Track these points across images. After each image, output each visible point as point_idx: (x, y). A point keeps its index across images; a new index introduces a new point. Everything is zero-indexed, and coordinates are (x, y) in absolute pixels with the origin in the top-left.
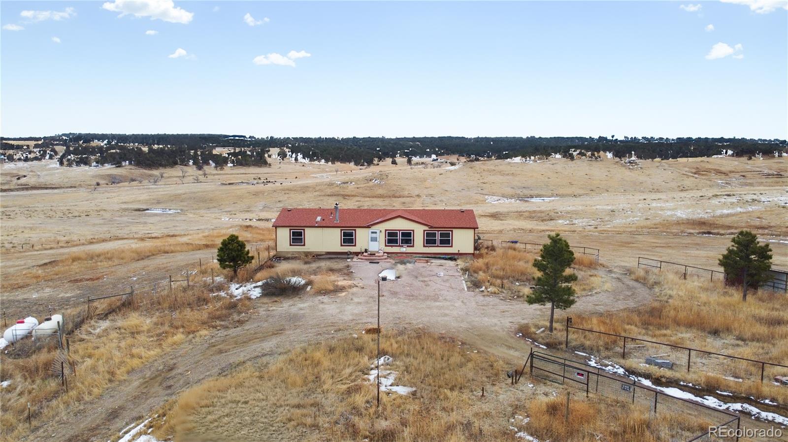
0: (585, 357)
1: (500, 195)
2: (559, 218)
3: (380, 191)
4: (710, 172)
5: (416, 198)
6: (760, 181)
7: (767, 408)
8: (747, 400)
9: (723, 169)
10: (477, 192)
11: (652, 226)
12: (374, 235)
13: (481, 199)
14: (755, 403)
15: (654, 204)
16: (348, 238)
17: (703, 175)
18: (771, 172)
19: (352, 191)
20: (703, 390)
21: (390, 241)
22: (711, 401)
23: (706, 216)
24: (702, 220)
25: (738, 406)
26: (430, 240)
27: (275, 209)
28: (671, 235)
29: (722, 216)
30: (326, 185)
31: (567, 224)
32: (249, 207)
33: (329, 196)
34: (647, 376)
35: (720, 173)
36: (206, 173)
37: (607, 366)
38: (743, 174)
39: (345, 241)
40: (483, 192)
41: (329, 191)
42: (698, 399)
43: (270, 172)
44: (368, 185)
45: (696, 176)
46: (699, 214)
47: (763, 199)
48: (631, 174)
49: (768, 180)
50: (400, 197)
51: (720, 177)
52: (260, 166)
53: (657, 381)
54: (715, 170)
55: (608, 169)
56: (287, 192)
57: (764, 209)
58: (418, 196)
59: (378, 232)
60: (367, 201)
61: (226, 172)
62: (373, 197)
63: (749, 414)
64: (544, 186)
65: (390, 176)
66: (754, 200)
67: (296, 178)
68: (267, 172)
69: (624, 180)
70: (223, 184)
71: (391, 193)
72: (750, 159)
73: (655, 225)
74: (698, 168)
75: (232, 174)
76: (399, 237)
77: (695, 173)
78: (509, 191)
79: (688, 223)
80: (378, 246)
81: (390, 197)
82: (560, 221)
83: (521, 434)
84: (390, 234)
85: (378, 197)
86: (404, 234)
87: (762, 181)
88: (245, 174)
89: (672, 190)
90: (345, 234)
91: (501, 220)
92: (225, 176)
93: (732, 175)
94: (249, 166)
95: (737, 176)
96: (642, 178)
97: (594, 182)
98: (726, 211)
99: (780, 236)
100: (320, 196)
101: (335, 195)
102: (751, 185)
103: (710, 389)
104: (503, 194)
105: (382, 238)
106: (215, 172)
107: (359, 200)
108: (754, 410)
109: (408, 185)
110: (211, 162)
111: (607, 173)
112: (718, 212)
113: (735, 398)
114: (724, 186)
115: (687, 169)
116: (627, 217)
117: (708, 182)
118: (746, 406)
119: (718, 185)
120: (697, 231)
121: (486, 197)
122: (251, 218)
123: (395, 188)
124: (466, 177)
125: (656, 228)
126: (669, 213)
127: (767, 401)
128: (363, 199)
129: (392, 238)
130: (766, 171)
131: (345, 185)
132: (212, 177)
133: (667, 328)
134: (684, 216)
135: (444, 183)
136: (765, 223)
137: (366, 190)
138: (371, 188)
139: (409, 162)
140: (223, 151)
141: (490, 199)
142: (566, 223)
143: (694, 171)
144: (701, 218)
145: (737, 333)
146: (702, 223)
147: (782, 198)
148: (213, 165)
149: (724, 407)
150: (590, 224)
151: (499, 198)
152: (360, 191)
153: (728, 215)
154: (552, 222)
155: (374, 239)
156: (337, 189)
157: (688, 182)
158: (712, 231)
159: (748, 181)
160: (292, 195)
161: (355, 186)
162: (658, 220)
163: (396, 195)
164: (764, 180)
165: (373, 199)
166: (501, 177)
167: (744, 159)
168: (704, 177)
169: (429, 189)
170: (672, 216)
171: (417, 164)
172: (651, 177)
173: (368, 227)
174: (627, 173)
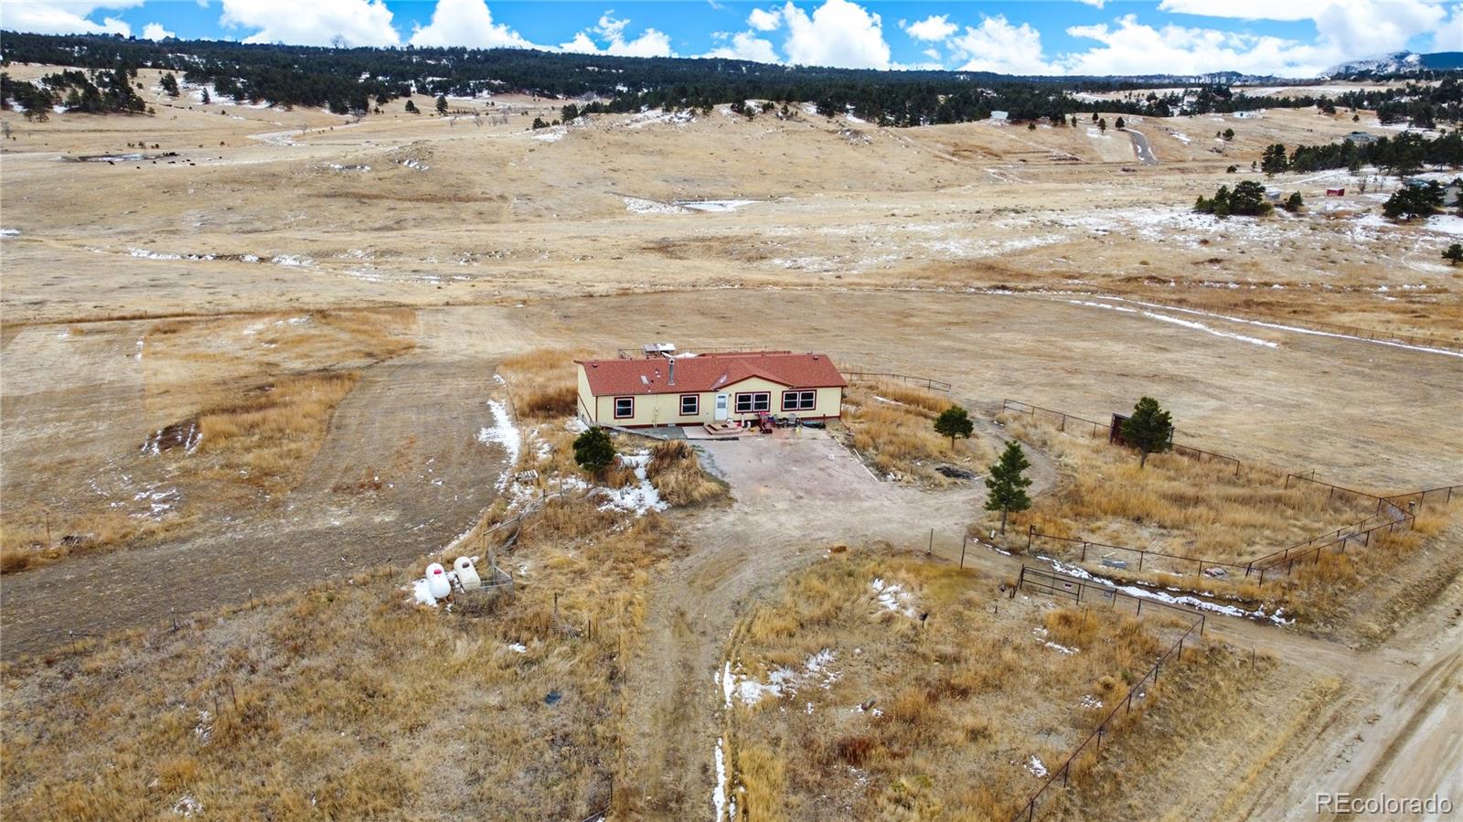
0: (1049, 562)
1: (648, 195)
2: (774, 253)
3: (427, 188)
4: (976, 152)
5: (500, 203)
6: (1048, 169)
7: (1206, 599)
8: (1191, 594)
9: (995, 147)
10: (607, 189)
11: (921, 273)
12: (722, 400)
13: (619, 205)
14: (1197, 596)
15: (911, 227)
16: (689, 405)
17: (965, 157)
18: (1062, 154)
19: (371, 186)
20: (1156, 588)
21: (741, 407)
22: (1163, 597)
23: (992, 253)
24: (989, 262)
25: (1184, 599)
26: (789, 403)
27: (229, 227)
28: (951, 291)
29: (1014, 253)
30: (312, 170)
31: (790, 268)
32: (171, 223)
33: (327, 196)
34: (1109, 578)
35: (990, 154)
36: (11, 128)
37: (1071, 570)
38: (1024, 156)
39: (686, 409)
40: (619, 189)
41: (325, 187)
42: (1153, 596)
43: (155, 127)
44: (396, 172)
45: (955, 159)
46: (981, 248)
47: (1066, 222)
48: (855, 154)
49: (1060, 169)
50: (468, 199)
51: (989, 162)
52: (131, 114)
53: (1119, 582)
54: (983, 148)
55: (818, 145)
56: (236, 186)
57: (1068, 241)
58: (502, 197)
59: (727, 395)
60: (409, 209)
61: (57, 126)
62: (418, 200)
63: (1193, 605)
64: (718, 178)
65: (436, 154)
66: (1054, 223)
67: (222, 143)
68: (147, 127)
69: (845, 167)
70: (68, 160)
71: (446, 192)
72: (1032, 127)
73: (924, 269)
74: (956, 145)
75: (70, 131)
76: (753, 402)
77: (953, 155)
78: (660, 187)
79: (969, 267)
80: (728, 413)
81: (450, 200)
82: (777, 261)
83: (1049, 644)
84: (741, 398)
85: (427, 200)
86: (758, 398)
87: (1051, 170)
88: (101, 131)
89: (920, 186)
90: (686, 401)
91: (680, 258)
92: (55, 136)
93: (1007, 158)
94: (106, 113)
95: (1015, 160)
96: (874, 163)
97: (800, 170)
98: (1019, 244)
99: (1096, 292)
100: (310, 196)
101: (340, 195)
102: (1035, 177)
103: (1162, 587)
104: (653, 194)
105: (731, 403)
106: (28, 126)
107: (392, 206)
108: (1196, 601)
109: (476, 174)
110: (11, 101)
111: (816, 153)
112: (1009, 245)
113: (1182, 593)
114: (998, 180)
115: (940, 146)
116: (878, 254)
117: (974, 172)
118: (1190, 598)
119: (988, 177)
120: (988, 285)
121: (626, 200)
122: (201, 254)
123: (452, 180)
124: (578, 157)
125: (928, 278)
126: (938, 246)
127: (1206, 594)
128: (399, 205)
129: (743, 402)
130: (1055, 152)
131: (352, 172)
132: (26, 137)
133: (1098, 519)
134: (961, 253)
135: (542, 170)
136: (1073, 267)
137: (398, 183)
138: (405, 179)
139: (442, 106)
140: (33, 74)
141: (636, 206)
142: (787, 265)
143: (951, 149)
144: (986, 257)
145: (1157, 519)
146: (988, 268)
147: (1092, 220)
148: (18, 108)
149: (1174, 601)
150: (826, 267)
151: (650, 203)
152: (387, 185)
153: (1023, 252)
154: (764, 262)
155: (722, 406)
156: (339, 181)
157: (945, 171)
158: (1007, 284)
159: (1032, 171)
160: (248, 192)
161: (373, 174)
162: (924, 261)
163: (462, 194)
164: (1053, 169)
165: (418, 204)
166: (642, 159)
167: (1024, 128)
168: (966, 162)
169: (518, 183)
170: (943, 251)
171: (459, 112)
172: (886, 160)
173: (715, 391)
174: (850, 152)
